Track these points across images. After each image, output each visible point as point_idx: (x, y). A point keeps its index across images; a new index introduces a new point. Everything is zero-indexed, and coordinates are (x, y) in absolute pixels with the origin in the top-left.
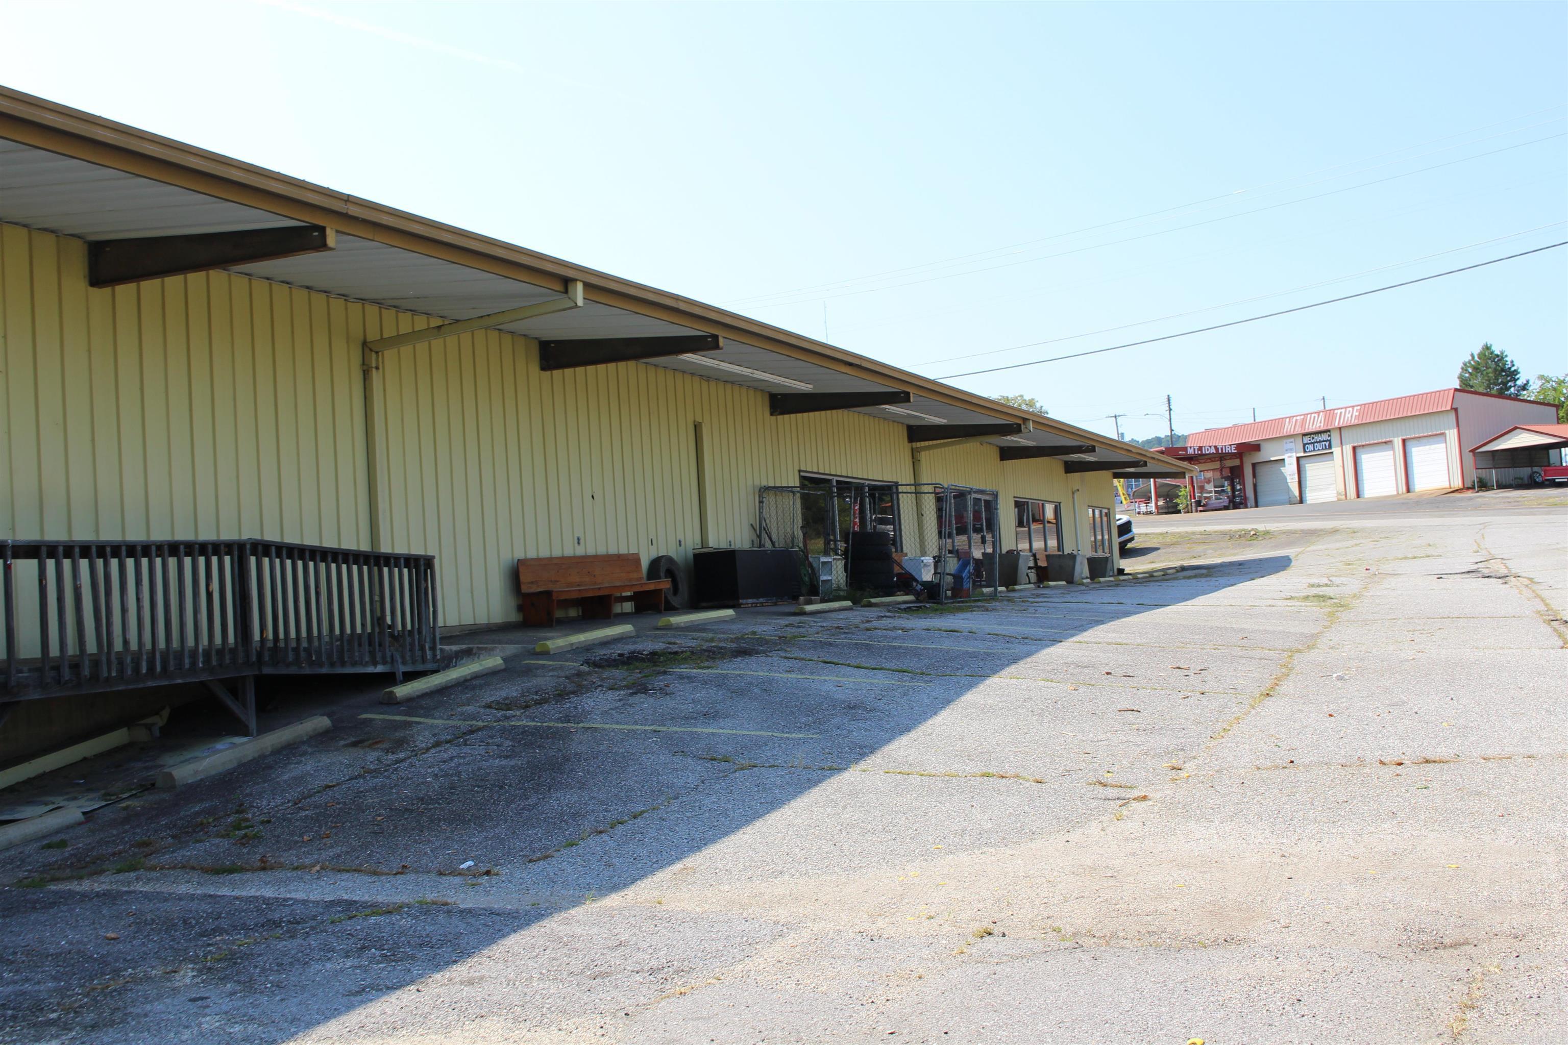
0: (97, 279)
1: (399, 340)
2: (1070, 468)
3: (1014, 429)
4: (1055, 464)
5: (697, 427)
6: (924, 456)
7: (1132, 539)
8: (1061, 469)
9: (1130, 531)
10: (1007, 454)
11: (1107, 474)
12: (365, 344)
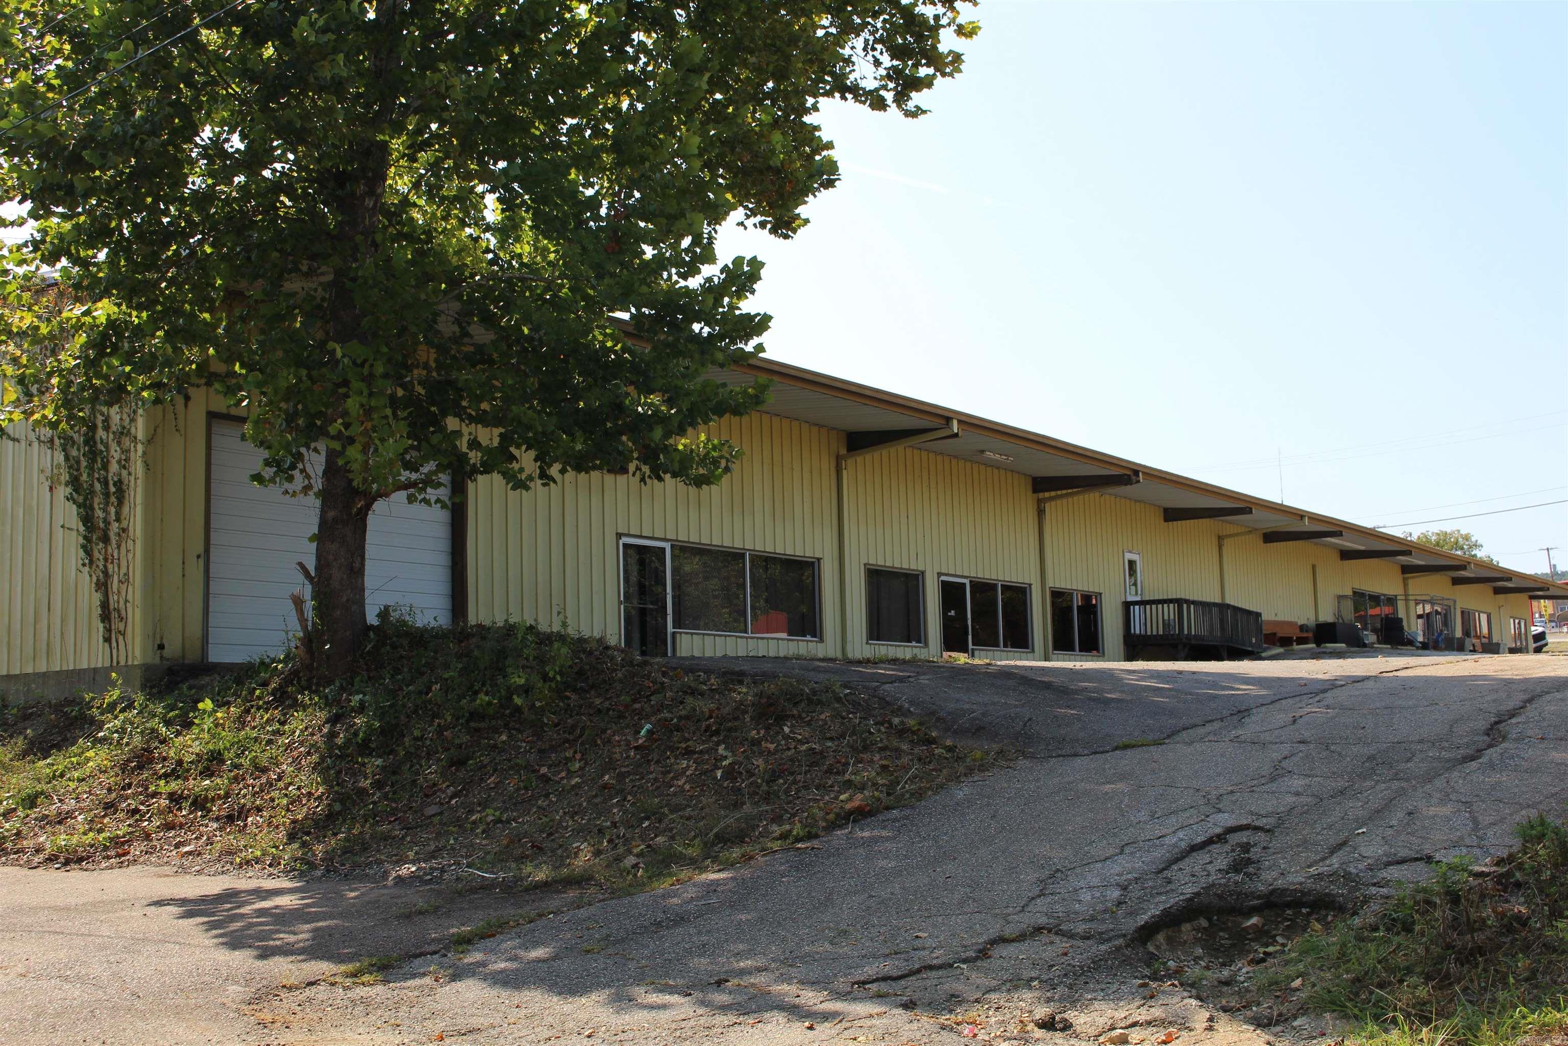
0: (1166, 520)
1: (1231, 536)
2: (1497, 591)
3: (1463, 567)
4: (1487, 588)
5: (1314, 567)
6: (1410, 582)
7: (1546, 644)
8: (1491, 592)
9: (1544, 638)
10: (1456, 581)
11: (1524, 596)
12: (1219, 537)
